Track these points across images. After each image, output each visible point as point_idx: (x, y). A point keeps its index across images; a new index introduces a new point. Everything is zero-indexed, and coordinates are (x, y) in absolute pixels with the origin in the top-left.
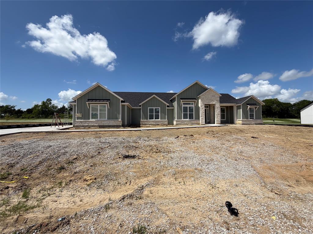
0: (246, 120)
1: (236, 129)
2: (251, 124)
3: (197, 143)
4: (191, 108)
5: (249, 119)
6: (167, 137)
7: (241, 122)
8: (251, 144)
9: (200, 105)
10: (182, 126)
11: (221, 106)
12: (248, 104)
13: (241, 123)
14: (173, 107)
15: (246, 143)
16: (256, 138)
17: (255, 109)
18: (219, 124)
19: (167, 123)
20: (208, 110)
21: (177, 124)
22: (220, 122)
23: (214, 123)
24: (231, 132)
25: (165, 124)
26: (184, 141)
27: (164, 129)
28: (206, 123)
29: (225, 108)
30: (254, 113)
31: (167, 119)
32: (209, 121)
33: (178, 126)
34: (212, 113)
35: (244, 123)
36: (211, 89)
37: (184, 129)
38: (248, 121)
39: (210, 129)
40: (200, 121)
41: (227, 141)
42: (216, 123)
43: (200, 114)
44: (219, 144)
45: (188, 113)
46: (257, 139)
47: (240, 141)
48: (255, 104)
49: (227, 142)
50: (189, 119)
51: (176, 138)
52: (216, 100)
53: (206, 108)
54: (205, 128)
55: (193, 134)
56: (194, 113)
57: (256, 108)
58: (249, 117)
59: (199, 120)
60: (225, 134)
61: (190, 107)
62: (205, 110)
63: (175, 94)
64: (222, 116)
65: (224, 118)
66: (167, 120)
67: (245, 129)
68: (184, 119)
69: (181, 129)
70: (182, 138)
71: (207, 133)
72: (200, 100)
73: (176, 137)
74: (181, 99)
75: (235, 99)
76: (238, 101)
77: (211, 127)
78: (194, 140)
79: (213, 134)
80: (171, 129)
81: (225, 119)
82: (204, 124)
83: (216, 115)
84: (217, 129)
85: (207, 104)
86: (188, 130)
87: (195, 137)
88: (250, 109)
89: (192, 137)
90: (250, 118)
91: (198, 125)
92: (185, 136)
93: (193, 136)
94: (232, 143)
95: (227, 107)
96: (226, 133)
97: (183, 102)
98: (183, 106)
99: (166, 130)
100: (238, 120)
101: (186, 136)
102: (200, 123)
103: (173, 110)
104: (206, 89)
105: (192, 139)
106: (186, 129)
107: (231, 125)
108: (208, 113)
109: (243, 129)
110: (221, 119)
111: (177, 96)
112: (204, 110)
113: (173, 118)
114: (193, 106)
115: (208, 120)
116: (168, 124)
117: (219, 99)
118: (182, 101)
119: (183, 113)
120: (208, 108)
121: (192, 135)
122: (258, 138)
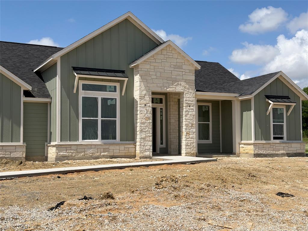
0: (264, 142)
1: (239, 171)
2: (277, 155)
3: (124, 221)
4: (109, 103)
5: (272, 141)
6: (18, 208)
7: (251, 149)
8: (276, 215)
9: (136, 95)
10: (79, 165)
11: (198, 101)
12: (269, 97)
13: (253, 152)
14: (48, 96)
15: (263, 211)
16: (288, 195)
17: (287, 112)
18: (192, 155)
19: (21, 154)
20: (161, 112)
21: (59, 159)
22: (195, 150)
23: (179, 154)
24: (224, 181)
25: (14, 160)
26: (82, 216)
27: (11, 177)
28: (155, 152)
29: (210, 105)
30: (285, 124)
31: (24, 141)
32: (164, 146)
33: (63, 165)
34: (173, 120)
35: (261, 152)
36: (171, 46)
37: (83, 174)
38: (269, 146)
39: (168, 172)
40: (138, 148)
41: (213, 208)
42: (183, 151)
43: (138, 124)
44: (191, 218)
45: (100, 119)
46: (289, 200)
47: (248, 206)
48: (288, 98)
49: (213, 213)
50: (103, 138)
51: (52, 209)
52: (186, 81)
53: (156, 105)
54: (152, 169)
55: (112, 192)
56: (118, 119)
57: (288, 107)
58: (272, 136)
59: (135, 144)
60: (208, 185)
61: (104, 100)
62: (154, 110)
63: (55, 50)
64: (203, 132)
65: (208, 138)
66: (21, 143)
67: (260, 171)
68: (84, 138)
69: (75, 175)
70: (73, 208)
71: (157, 184)
72: (137, 78)
73: (54, 205)
74: (75, 69)
75: (237, 79)
76: (246, 88)
77: (169, 167)
78: (113, 213)
79: (175, 188)
80: (35, 178)
81: (210, 141)
82: (150, 158)
83: (184, 127)
84: (187, 170)
85: (159, 90)
86: (97, 177)
87: (117, 200)
88: (275, 110)
89: (109, 201)
90: (275, 138)
91: (131, 160)
92: (85, 198)
93: (113, 198)
94: (228, 213)
95: (215, 103)
96: (213, 183)
97: (82, 82)
98: (82, 94)
99: (17, 180)
100: (244, 144)
101: (90, 201)
102: (138, 151)
103: (46, 107)
104: (155, 44)
105: (109, 207)
106: (89, 174)
107: (226, 159)
108: (161, 121)
109: (255, 170)
110: (199, 139)
111: (62, 57)
112: (150, 109)
113: (46, 138)
114: (116, 95)
115: (162, 143)
116: (27, 158)
117: (193, 78)
118: (80, 79)
119: (81, 118)
120: (163, 106)
121: (109, 196)
122: (293, 196)
